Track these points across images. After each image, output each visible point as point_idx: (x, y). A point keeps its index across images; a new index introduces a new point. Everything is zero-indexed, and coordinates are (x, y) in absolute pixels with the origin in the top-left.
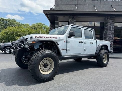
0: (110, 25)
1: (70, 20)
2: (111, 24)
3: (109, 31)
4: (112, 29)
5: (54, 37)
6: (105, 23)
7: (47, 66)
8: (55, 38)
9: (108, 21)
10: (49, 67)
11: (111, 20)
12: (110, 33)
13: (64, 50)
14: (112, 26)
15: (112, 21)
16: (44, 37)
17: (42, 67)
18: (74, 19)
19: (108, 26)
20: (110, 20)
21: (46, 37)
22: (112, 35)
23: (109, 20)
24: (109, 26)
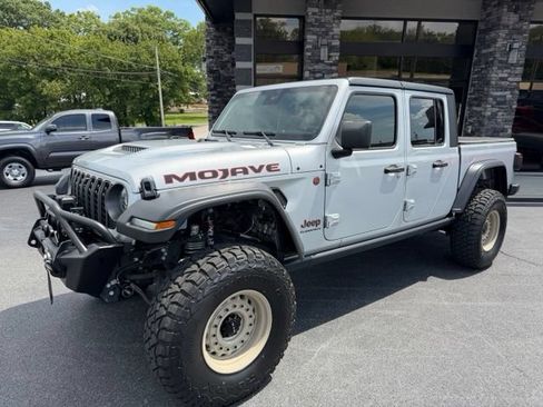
0: (505, 39)
1: (314, 14)
2: (510, 36)
3: (499, 68)
4: (514, 58)
5: (261, 167)
6: (481, 26)
7: (237, 328)
8: (269, 168)
9: (499, 19)
10: (246, 328)
11: (515, 12)
12: (502, 79)
13: (311, 228)
14: (516, 45)
15: (521, 19)
16: (210, 174)
17: (213, 340)
18: (334, 8)
19: (495, 41)
20: (512, 14)
21: (221, 173)
22: (510, 89)
23: (505, 10)
24: (504, 45)
